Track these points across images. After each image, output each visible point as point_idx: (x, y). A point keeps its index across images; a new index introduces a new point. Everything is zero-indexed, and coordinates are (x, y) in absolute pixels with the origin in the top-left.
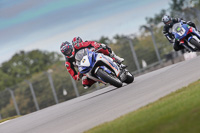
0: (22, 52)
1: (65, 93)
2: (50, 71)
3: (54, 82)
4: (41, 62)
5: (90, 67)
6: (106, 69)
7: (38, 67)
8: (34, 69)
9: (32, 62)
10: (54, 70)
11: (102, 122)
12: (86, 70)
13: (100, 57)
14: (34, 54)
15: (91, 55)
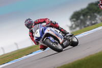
6: (51, 39)
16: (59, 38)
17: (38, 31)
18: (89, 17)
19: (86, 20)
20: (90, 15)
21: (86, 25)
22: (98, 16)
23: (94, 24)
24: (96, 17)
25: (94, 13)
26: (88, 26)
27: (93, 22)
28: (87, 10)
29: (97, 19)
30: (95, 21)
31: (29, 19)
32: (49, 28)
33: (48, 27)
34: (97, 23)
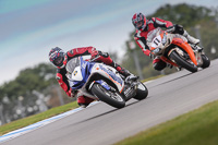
4: (188, 17)
5: (83, 81)
6: (104, 83)
9: (178, 16)
12: (79, 85)
13: (97, 68)
15: (84, 66)
16: (116, 83)
17: (78, 69)
18: (21, 98)
19: (16, 104)
20: (24, 96)
21: (16, 116)
22: (41, 96)
23: (33, 113)
24: (36, 98)
25: (31, 90)
26: (20, 117)
27: (30, 110)
28: (17, 85)
29: (38, 102)
30: (35, 108)
31: (57, 49)
32: (97, 65)
33: (95, 61)
34: (38, 110)
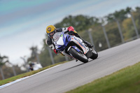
0: (70, 17)
1: (100, 45)
2: (90, 30)
3: (93, 38)
7: (81, 27)
8: (79, 28)
10: (93, 29)
11: (127, 66)
14: (79, 18)
